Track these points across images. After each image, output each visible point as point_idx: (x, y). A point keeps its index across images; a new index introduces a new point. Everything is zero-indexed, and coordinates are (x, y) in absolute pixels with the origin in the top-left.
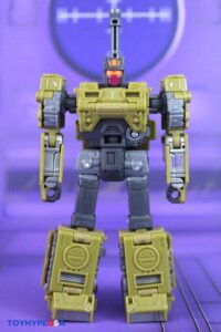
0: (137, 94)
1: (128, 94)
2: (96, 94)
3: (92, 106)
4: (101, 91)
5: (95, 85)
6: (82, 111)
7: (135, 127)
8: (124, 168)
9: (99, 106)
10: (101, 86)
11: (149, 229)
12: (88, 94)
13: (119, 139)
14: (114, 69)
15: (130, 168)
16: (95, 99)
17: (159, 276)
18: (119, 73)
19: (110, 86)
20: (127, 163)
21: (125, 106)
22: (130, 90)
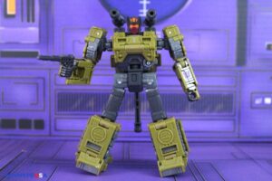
0: (149, 39)
1: (144, 39)
2: (125, 40)
3: (123, 47)
4: (128, 38)
5: (123, 34)
6: (116, 51)
7: (148, 59)
8: (142, 83)
9: (127, 47)
10: (127, 34)
11: (165, 119)
12: (120, 40)
13: (139, 66)
14: (134, 24)
15: (146, 83)
16: (124, 43)
17: (175, 146)
18: (137, 26)
19: (132, 34)
20: (144, 81)
21: (142, 46)
22: (145, 37)
